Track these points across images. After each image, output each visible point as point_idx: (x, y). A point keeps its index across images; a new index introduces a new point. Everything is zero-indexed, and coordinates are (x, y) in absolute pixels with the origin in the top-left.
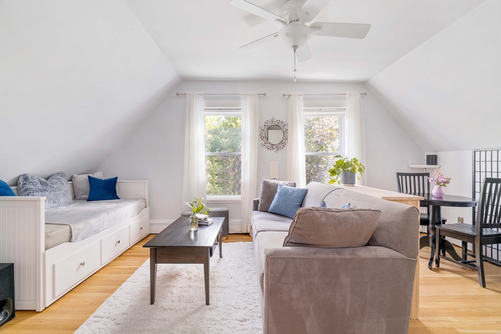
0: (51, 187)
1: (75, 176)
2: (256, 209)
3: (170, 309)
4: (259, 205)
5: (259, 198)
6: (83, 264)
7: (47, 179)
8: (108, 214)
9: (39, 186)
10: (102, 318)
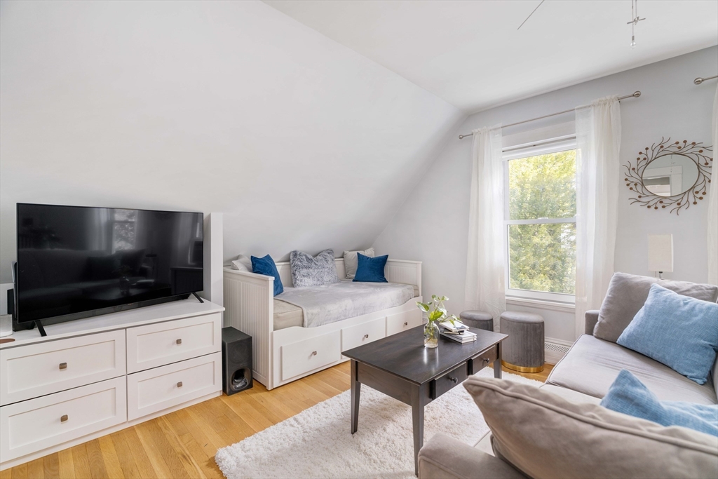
0: (316, 264)
1: (346, 252)
2: (589, 331)
3: (365, 453)
4: (596, 326)
5: (599, 311)
6: (315, 353)
7: (315, 256)
8: (353, 301)
9: (305, 263)
10: (299, 423)
